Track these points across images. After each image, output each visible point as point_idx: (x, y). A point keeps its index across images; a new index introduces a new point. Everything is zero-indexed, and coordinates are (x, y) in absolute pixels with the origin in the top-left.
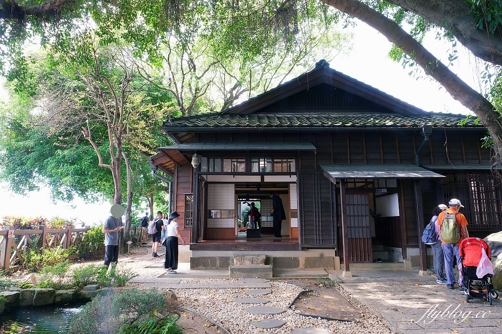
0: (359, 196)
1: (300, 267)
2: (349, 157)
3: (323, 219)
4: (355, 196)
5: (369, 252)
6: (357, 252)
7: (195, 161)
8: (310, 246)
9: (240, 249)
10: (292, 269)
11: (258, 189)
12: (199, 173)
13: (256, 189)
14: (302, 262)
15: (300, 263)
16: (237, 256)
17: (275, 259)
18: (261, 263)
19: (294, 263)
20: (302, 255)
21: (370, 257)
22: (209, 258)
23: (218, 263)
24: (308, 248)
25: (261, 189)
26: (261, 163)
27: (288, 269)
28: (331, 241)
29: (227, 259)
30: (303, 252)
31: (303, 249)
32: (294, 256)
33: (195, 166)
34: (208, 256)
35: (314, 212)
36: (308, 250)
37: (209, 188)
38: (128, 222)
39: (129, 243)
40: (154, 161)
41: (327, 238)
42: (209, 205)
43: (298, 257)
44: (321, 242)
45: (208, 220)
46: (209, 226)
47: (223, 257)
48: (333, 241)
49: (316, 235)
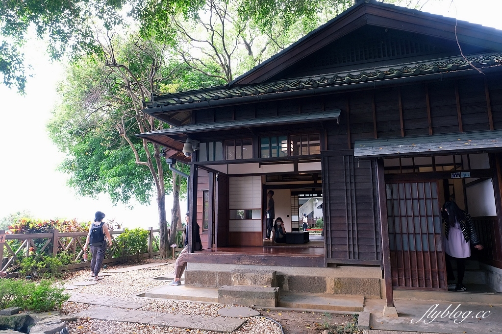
0: (421, 185)
1: (327, 292)
2: (402, 127)
3: (360, 222)
4: (415, 185)
5: (442, 274)
6: (420, 272)
7: (187, 148)
8: (340, 262)
9: (243, 263)
10: (315, 294)
11: (315, 182)
13: (312, 182)
14: (330, 284)
15: (328, 287)
16: (235, 272)
17: (291, 278)
18: (266, 284)
19: (318, 286)
20: (330, 275)
21: (442, 282)
22: (207, 272)
23: (217, 280)
24: (338, 265)
27: (310, 294)
30: (330, 270)
31: (330, 265)
32: (318, 275)
34: (205, 270)
35: (346, 211)
36: (339, 268)
37: (230, 183)
38: (173, 223)
39: (173, 246)
40: (166, 153)
41: (366, 251)
42: (230, 203)
43: (324, 277)
44: (357, 256)
45: (231, 222)
46: (231, 230)
47: (223, 272)
48: (375, 255)
49: (349, 245)
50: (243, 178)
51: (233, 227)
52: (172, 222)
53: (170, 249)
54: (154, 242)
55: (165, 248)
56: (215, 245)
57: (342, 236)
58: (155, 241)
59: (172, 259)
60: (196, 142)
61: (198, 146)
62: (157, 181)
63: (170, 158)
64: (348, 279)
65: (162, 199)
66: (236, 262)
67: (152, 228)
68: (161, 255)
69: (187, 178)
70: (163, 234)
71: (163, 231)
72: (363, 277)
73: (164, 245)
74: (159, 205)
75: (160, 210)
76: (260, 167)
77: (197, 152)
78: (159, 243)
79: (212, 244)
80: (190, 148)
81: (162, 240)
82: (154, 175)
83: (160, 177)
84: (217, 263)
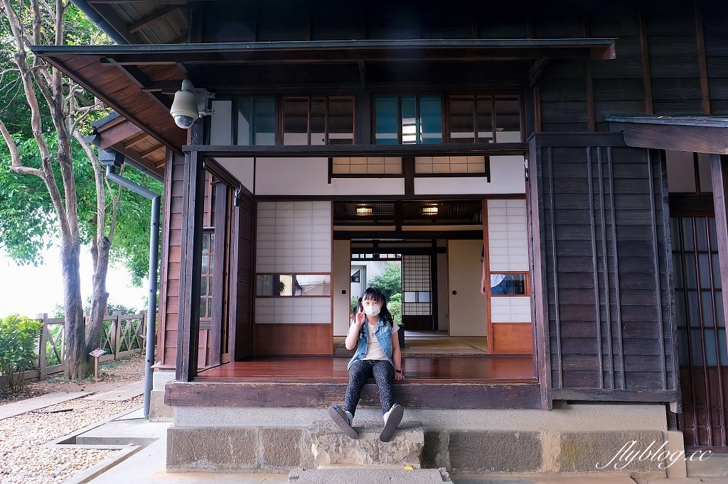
1: (544, 468)
2: (706, 92)
3: (628, 301)
7: (183, 104)
8: (582, 397)
10: (514, 475)
11: (399, 229)
12: (203, 148)
13: (393, 228)
14: (550, 449)
15: (545, 454)
16: (322, 433)
17: (456, 438)
18: (409, 459)
19: (523, 453)
22: (232, 432)
23: (260, 450)
24: (570, 402)
25: (405, 228)
26: (405, 130)
28: (658, 379)
29: (292, 435)
31: (557, 405)
33: (181, 121)
34: (226, 425)
35: (595, 275)
36: (570, 409)
37: (259, 214)
38: (98, 304)
39: (97, 353)
40: (102, 136)
41: (642, 368)
42: (259, 261)
43: (537, 433)
44: (621, 382)
45: (258, 302)
46: (259, 319)
47: (276, 430)
48: (663, 379)
49: (603, 356)
50: (289, 204)
51: (265, 312)
52: (95, 302)
53: (89, 359)
54: (49, 346)
55: (77, 358)
56: (229, 356)
57: (586, 333)
58: (53, 344)
59: (93, 381)
60: (206, 95)
61: (210, 107)
62: (62, 213)
63: (110, 150)
64: (592, 434)
65: (73, 252)
66: (314, 401)
67: (46, 315)
68: (66, 373)
69: (153, 201)
70: (72, 328)
71: (72, 322)
72: (625, 429)
73: (75, 351)
74: (65, 265)
75: (66, 277)
76: (329, 182)
77: (205, 123)
78: (62, 348)
79: (222, 353)
80: (194, 105)
81: (71, 340)
82: (56, 198)
83: (70, 206)
84: (262, 406)
